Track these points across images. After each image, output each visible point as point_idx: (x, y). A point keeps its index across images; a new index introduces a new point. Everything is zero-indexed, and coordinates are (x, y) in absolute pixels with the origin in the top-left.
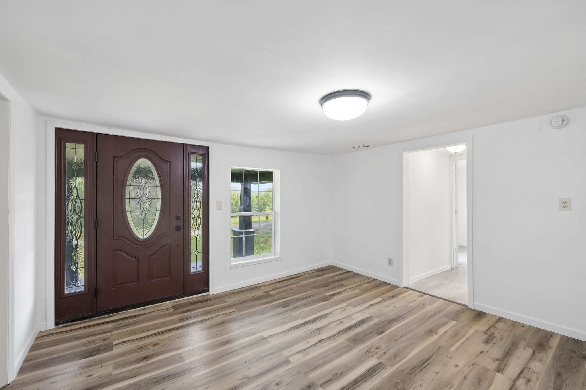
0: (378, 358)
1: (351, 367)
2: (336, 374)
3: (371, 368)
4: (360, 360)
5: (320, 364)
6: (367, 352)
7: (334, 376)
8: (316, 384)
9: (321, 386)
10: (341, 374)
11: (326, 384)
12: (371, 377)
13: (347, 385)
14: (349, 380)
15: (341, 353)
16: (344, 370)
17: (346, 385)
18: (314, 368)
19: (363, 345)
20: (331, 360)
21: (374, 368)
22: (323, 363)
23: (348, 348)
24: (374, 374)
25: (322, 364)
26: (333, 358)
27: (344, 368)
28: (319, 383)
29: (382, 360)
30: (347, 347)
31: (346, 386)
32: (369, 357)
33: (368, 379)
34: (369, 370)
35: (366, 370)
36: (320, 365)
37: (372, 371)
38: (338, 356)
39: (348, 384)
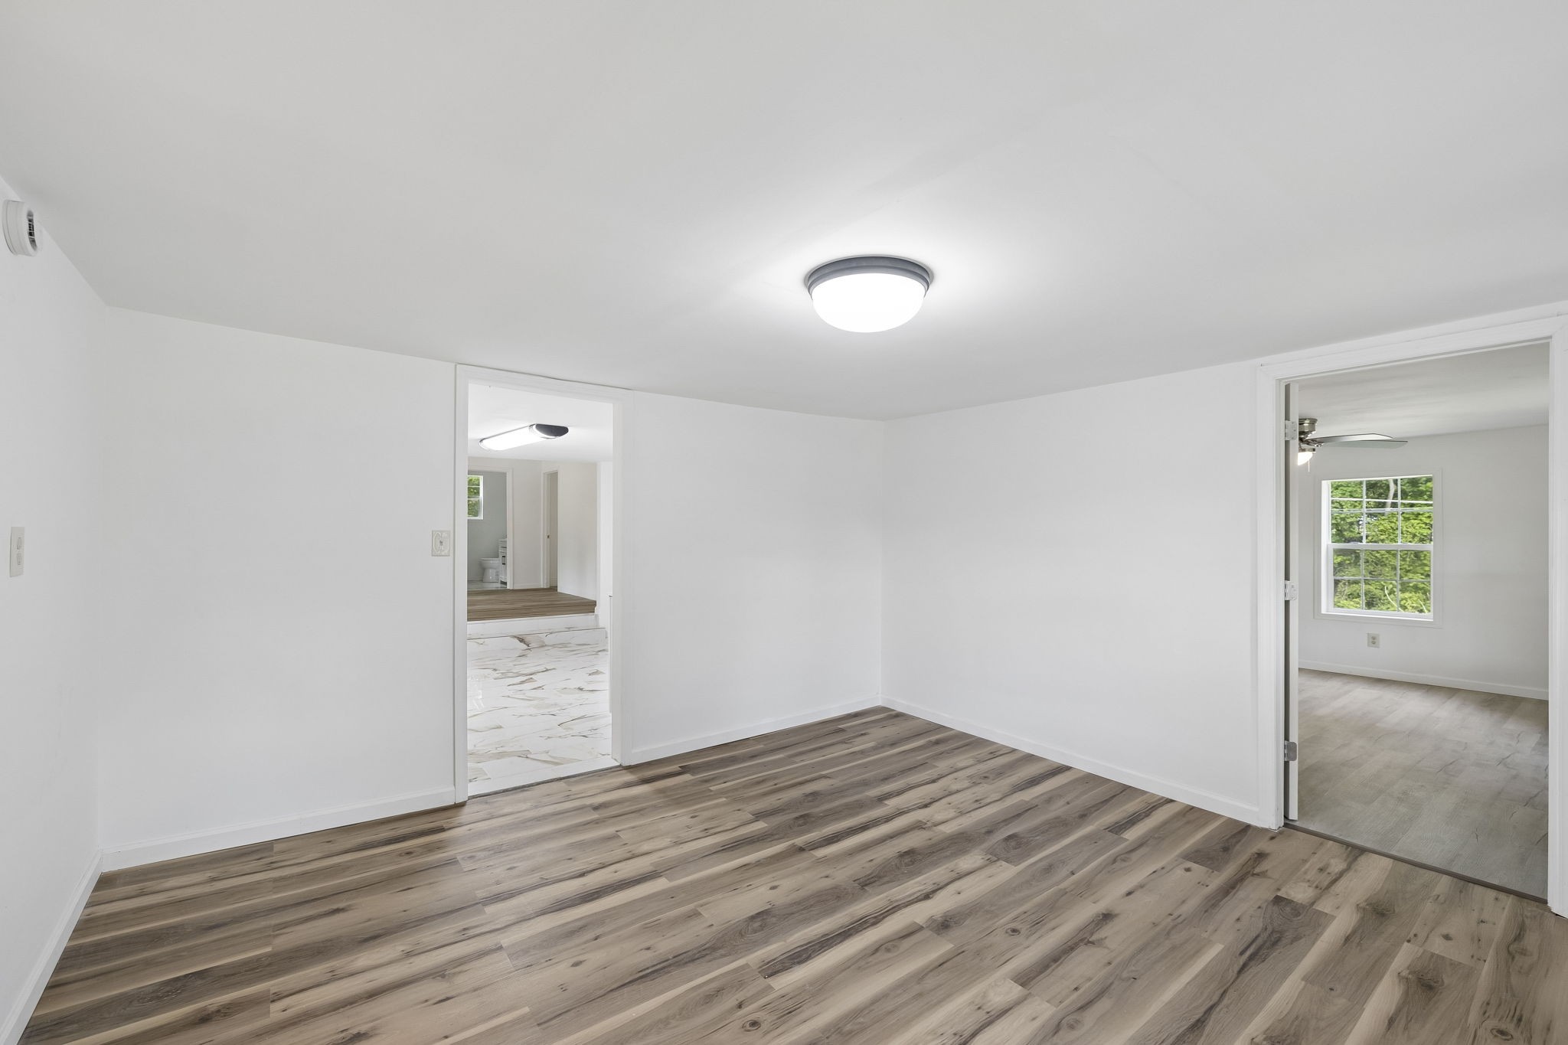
0: (770, 987)
1: (849, 967)
2: (888, 950)
3: (800, 963)
4: (822, 987)
5: (931, 974)
6: (790, 1012)
7: (894, 946)
8: (931, 930)
9: (921, 928)
10: (877, 950)
11: (911, 930)
12: (809, 943)
13: (865, 929)
14: (860, 938)
15: (872, 1008)
16: (870, 959)
17: (869, 929)
18: (945, 965)
19: (795, 1037)
20: (902, 986)
21: (794, 964)
22: (923, 977)
23: (848, 1027)
24: (799, 949)
25: (926, 974)
26: (899, 992)
27: (867, 963)
28: (927, 933)
29: (762, 982)
30: (850, 1032)
31: (868, 927)
32: (792, 995)
33: (819, 938)
34: (808, 958)
35: (814, 960)
36: (931, 971)
37: (800, 956)
38: (883, 997)
39: (864, 931)
